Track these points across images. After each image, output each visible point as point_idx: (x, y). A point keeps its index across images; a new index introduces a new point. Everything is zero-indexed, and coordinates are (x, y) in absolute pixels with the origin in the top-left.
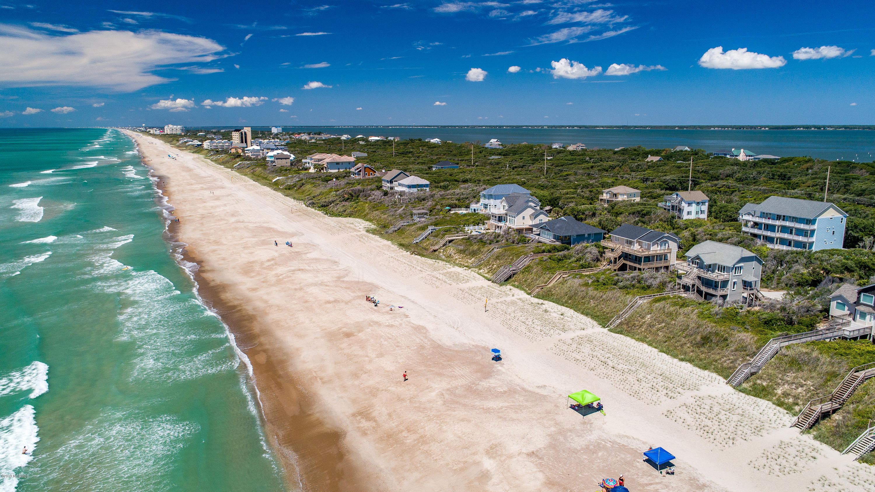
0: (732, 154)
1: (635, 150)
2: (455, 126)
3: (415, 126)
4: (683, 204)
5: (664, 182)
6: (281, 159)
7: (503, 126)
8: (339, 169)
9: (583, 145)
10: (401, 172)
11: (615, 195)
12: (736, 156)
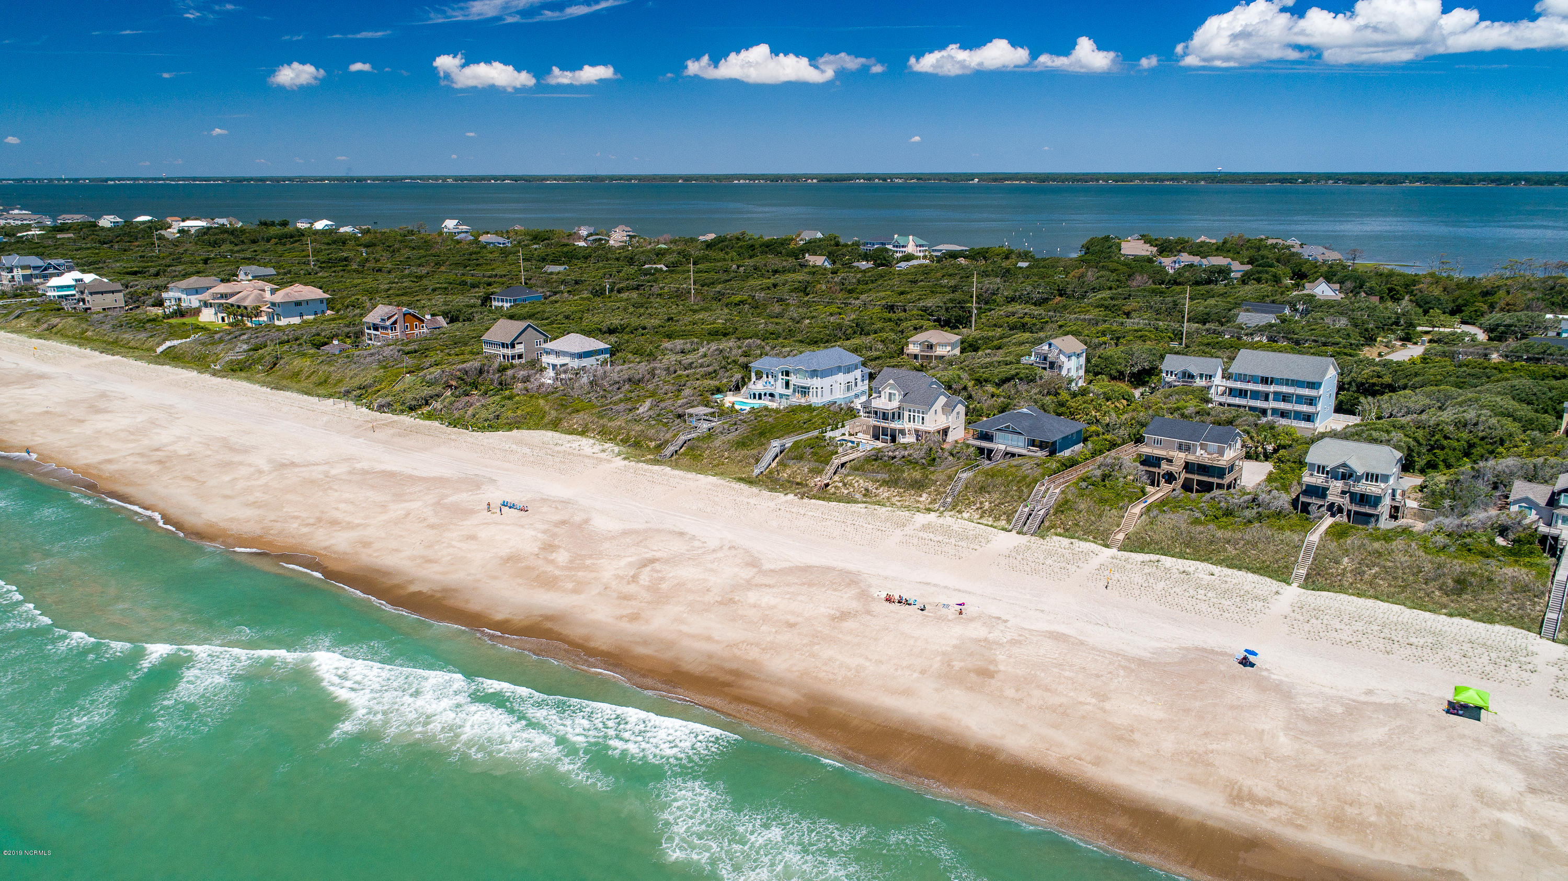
0: (896, 244)
4: (1062, 358)
5: (925, 311)
6: (102, 293)
7: (365, 179)
8: (301, 315)
9: (629, 229)
10: (529, 326)
11: (931, 347)
12: (903, 247)
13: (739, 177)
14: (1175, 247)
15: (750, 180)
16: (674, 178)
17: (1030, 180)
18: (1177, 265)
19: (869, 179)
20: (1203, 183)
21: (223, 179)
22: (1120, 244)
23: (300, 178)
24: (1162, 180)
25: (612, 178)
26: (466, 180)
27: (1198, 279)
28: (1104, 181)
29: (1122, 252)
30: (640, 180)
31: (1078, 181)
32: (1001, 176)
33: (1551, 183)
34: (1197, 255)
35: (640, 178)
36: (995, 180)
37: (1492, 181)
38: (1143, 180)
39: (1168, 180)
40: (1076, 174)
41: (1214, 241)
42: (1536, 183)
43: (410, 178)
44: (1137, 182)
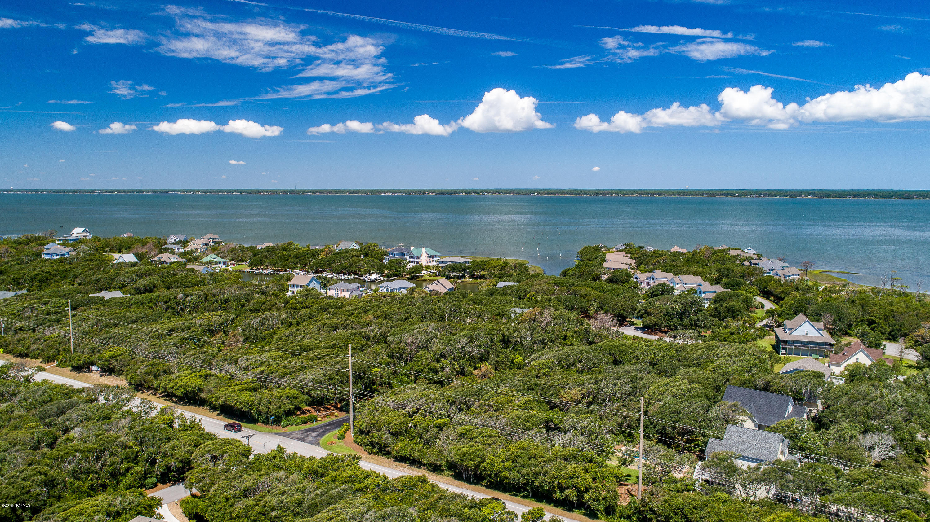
0: (411, 255)
1: (285, 249)
2: (74, 191)
3: (12, 191)
9: (217, 236)
12: (417, 258)
13: (385, 191)
14: (651, 261)
15: (392, 193)
16: (343, 192)
17: (570, 193)
18: (652, 281)
19: (469, 193)
20: (677, 196)
21: (47, 191)
22: (605, 255)
23: (99, 190)
24: (652, 194)
25: (304, 191)
26: (210, 192)
27: (670, 310)
28: (615, 194)
29: (605, 265)
30: (321, 193)
31: (600, 194)
32: (552, 191)
33: (890, 197)
34: (670, 271)
35: (322, 192)
36: (548, 194)
37: (855, 196)
38: (640, 194)
39: (655, 194)
40: (600, 190)
41: (684, 251)
42: (881, 197)
43: (174, 191)
44: (636, 195)
